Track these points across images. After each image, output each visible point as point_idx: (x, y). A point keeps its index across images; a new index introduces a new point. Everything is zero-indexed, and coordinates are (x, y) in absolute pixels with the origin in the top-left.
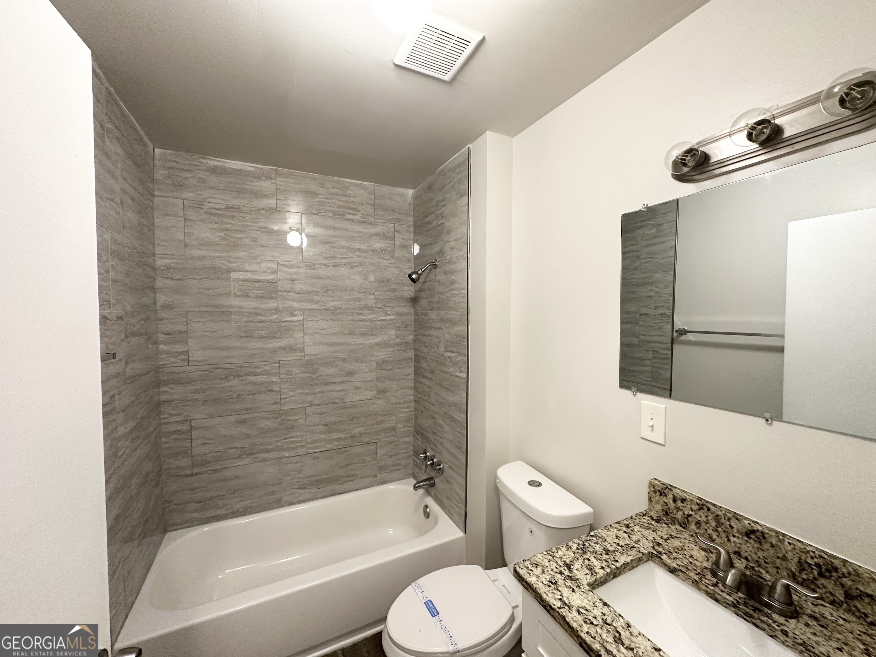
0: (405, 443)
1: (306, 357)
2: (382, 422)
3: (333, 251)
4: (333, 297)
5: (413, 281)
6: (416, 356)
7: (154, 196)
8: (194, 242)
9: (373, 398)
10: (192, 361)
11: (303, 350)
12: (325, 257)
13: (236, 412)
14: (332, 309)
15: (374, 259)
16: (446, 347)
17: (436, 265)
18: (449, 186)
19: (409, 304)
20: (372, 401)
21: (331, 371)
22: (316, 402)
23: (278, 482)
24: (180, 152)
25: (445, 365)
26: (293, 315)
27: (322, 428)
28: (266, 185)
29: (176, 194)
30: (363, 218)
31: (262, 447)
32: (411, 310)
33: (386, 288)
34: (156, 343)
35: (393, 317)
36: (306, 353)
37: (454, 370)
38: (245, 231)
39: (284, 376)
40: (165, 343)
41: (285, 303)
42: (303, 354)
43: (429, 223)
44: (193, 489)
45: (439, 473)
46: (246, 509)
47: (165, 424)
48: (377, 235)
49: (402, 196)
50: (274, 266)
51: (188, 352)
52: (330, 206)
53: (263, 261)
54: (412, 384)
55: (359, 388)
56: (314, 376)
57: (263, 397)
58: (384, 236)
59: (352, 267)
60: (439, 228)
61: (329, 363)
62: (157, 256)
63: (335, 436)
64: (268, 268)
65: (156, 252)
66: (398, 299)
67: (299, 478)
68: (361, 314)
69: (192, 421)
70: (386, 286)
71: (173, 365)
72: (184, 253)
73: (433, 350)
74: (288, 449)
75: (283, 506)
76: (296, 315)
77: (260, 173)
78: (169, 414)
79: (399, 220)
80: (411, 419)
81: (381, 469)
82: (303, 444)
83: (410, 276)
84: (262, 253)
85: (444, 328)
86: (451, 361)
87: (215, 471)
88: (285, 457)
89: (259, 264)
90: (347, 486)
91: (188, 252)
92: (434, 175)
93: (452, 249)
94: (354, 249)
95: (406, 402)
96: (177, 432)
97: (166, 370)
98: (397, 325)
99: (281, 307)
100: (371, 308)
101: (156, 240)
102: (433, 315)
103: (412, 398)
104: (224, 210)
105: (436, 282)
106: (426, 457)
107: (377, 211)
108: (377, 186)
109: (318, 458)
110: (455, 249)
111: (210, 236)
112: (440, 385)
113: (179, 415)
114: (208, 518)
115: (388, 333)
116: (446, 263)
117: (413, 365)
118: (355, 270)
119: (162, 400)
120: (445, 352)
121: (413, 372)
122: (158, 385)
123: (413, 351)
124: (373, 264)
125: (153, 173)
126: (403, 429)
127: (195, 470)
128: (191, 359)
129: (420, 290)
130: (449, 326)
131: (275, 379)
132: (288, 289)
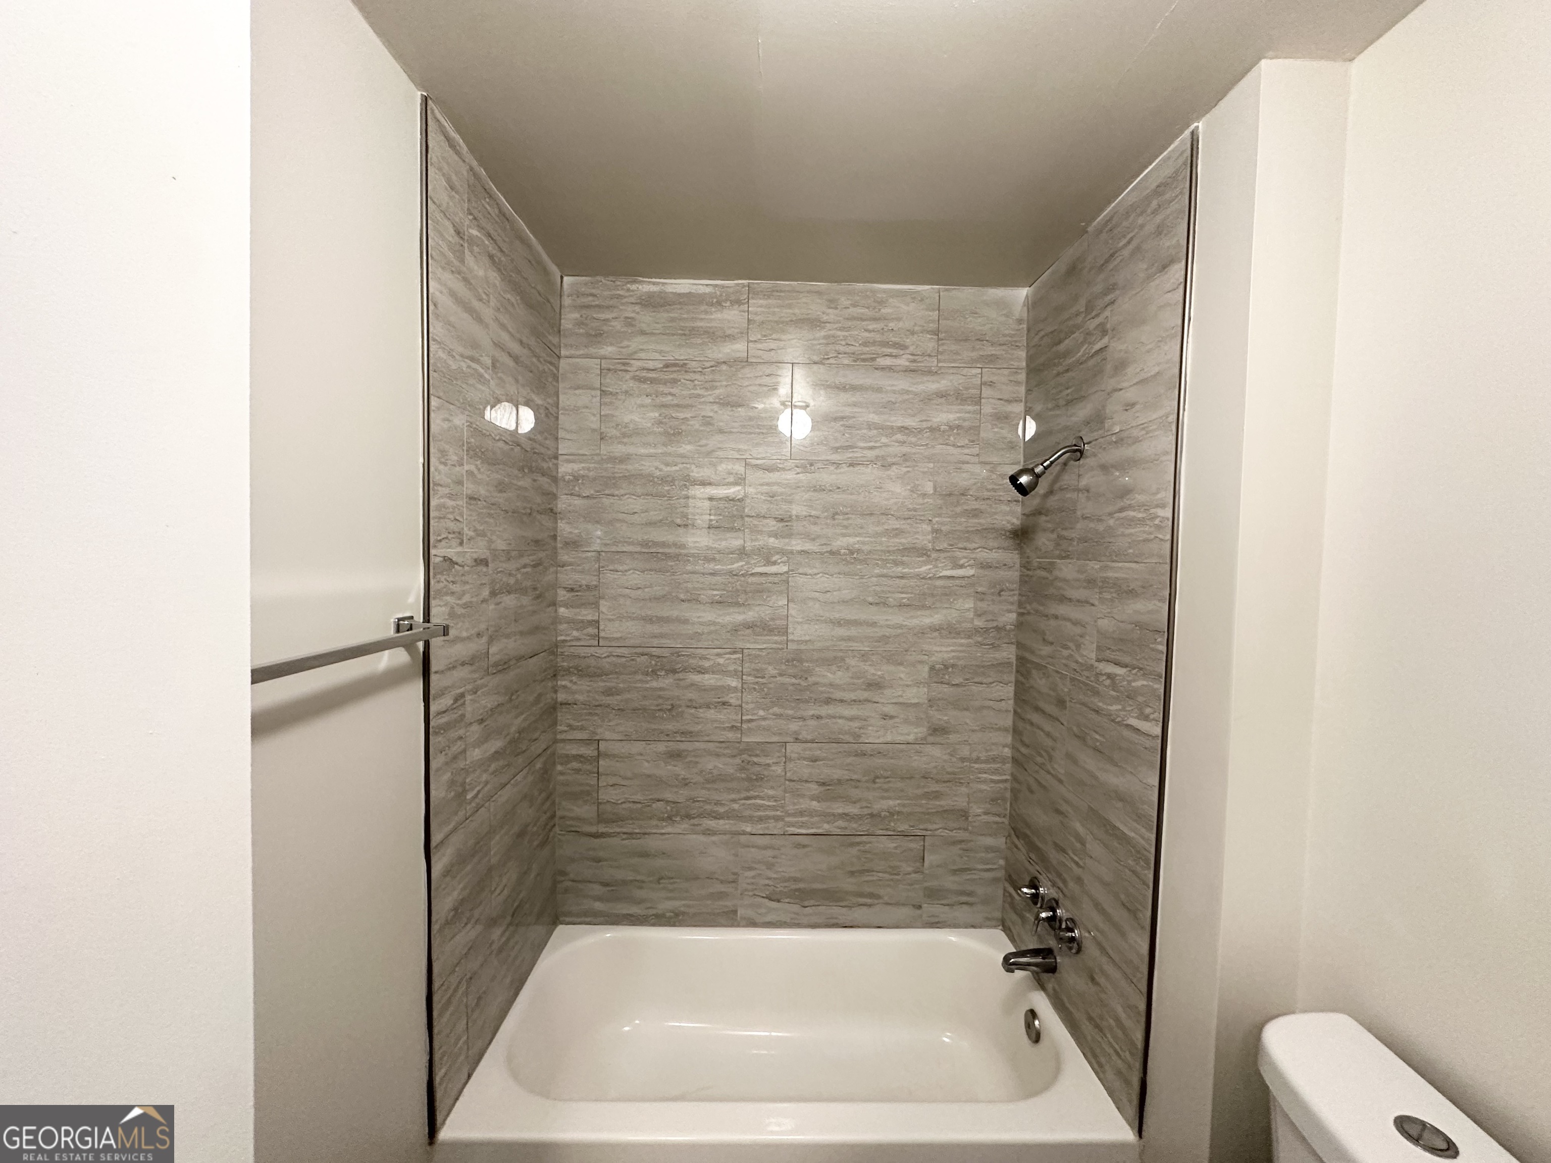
0: (988, 849)
1: (791, 646)
2: (937, 795)
3: (850, 434)
4: (846, 527)
5: (1023, 490)
6: (1021, 660)
7: (559, 357)
8: (614, 432)
9: (923, 742)
10: (603, 638)
11: (784, 631)
12: (833, 448)
13: (668, 735)
14: (843, 551)
15: (933, 447)
16: (1099, 648)
17: (1081, 452)
18: (1126, 252)
19: (1008, 543)
20: (917, 746)
21: (839, 677)
22: (804, 735)
23: (731, 877)
24: (599, 278)
25: (1096, 693)
26: (769, 563)
27: (814, 789)
28: (731, 316)
29: (592, 351)
30: (914, 361)
31: (708, 807)
32: (1013, 558)
33: (959, 509)
34: (554, 604)
35: (970, 572)
36: (791, 637)
37: (1123, 709)
38: (692, 406)
39: (749, 678)
40: (566, 606)
41: (756, 540)
42: (785, 638)
43: (1067, 354)
44: (598, 860)
45: (1070, 949)
46: (677, 915)
47: (563, 741)
48: (942, 395)
49: (1000, 304)
50: (739, 468)
51: (598, 622)
52: (847, 344)
53: (721, 460)
54: (1008, 721)
55: (892, 717)
56: (804, 684)
57: (711, 714)
58: (959, 397)
59: (886, 466)
60: (1091, 363)
61: (835, 660)
62: (560, 458)
63: (839, 808)
64: (730, 473)
65: (560, 452)
66: (984, 532)
67: (769, 879)
68: (902, 563)
69: (600, 742)
70: (958, 504)
71: (578, 644)
72: (598, 451)
73: (1066, 653)
74: (750, 819)
75: (738, 926)
76: (775, 563)
77: (721, 295)
78: (569, 726)
79: (992, 359)
80: (1004, 799)
81: (933, 894)
82: (778, 813)
83: (1014, 479)
84: (719, 446)
85: (1096, 603)
86: (1114, 686)
87: (631, 835)
88: (744, 833)
89: (714, 465)
90: (858, 914)
91: (605, 449)
92: (1085, 236)
93: (1129, 406)
94: (892, 428)
95: (994, 760)
96: (578, 758)
97: (567, 651)
98: (980, 589)
99: (749, 545)
100: (923, 552)
101: (560, 432)
102: (1067, 570)
103: (1007, 752)
104: (661, 370)
105: (1078, 490)
106: (1035, 897)
107: (943, 344)
108: (947, 290)
109: (804, 846)
110: (1138, 407)
111: (637, 419)
112: (1081, 738)
113: (582, 728)
114: (617, 916)
115: (957, 607)
116: (1110, 443)
117: (1013, 679)
118: (894, 471)
119: (559, 700)
120: (1098, 660)
121: (1012, 695)
122: (555, 675)
123: (1013, 648)
124: (930, 459)
125: (560, 319)
126: (985, 818)
127: (602, 829)
128: (602, 634)
129: (1038, 512)
130: (1112, 600)
131: (734, 683)
132: (763, 512)
